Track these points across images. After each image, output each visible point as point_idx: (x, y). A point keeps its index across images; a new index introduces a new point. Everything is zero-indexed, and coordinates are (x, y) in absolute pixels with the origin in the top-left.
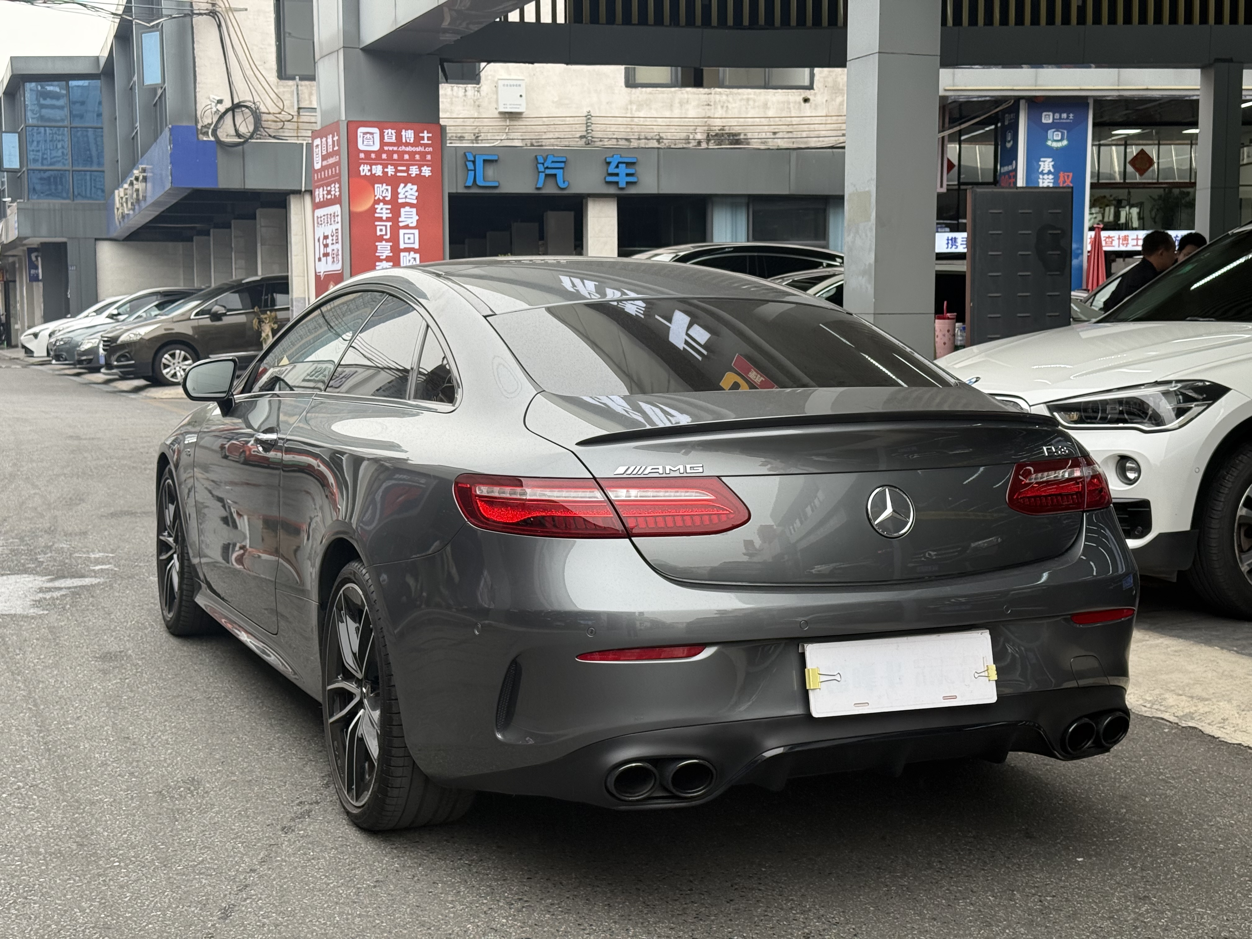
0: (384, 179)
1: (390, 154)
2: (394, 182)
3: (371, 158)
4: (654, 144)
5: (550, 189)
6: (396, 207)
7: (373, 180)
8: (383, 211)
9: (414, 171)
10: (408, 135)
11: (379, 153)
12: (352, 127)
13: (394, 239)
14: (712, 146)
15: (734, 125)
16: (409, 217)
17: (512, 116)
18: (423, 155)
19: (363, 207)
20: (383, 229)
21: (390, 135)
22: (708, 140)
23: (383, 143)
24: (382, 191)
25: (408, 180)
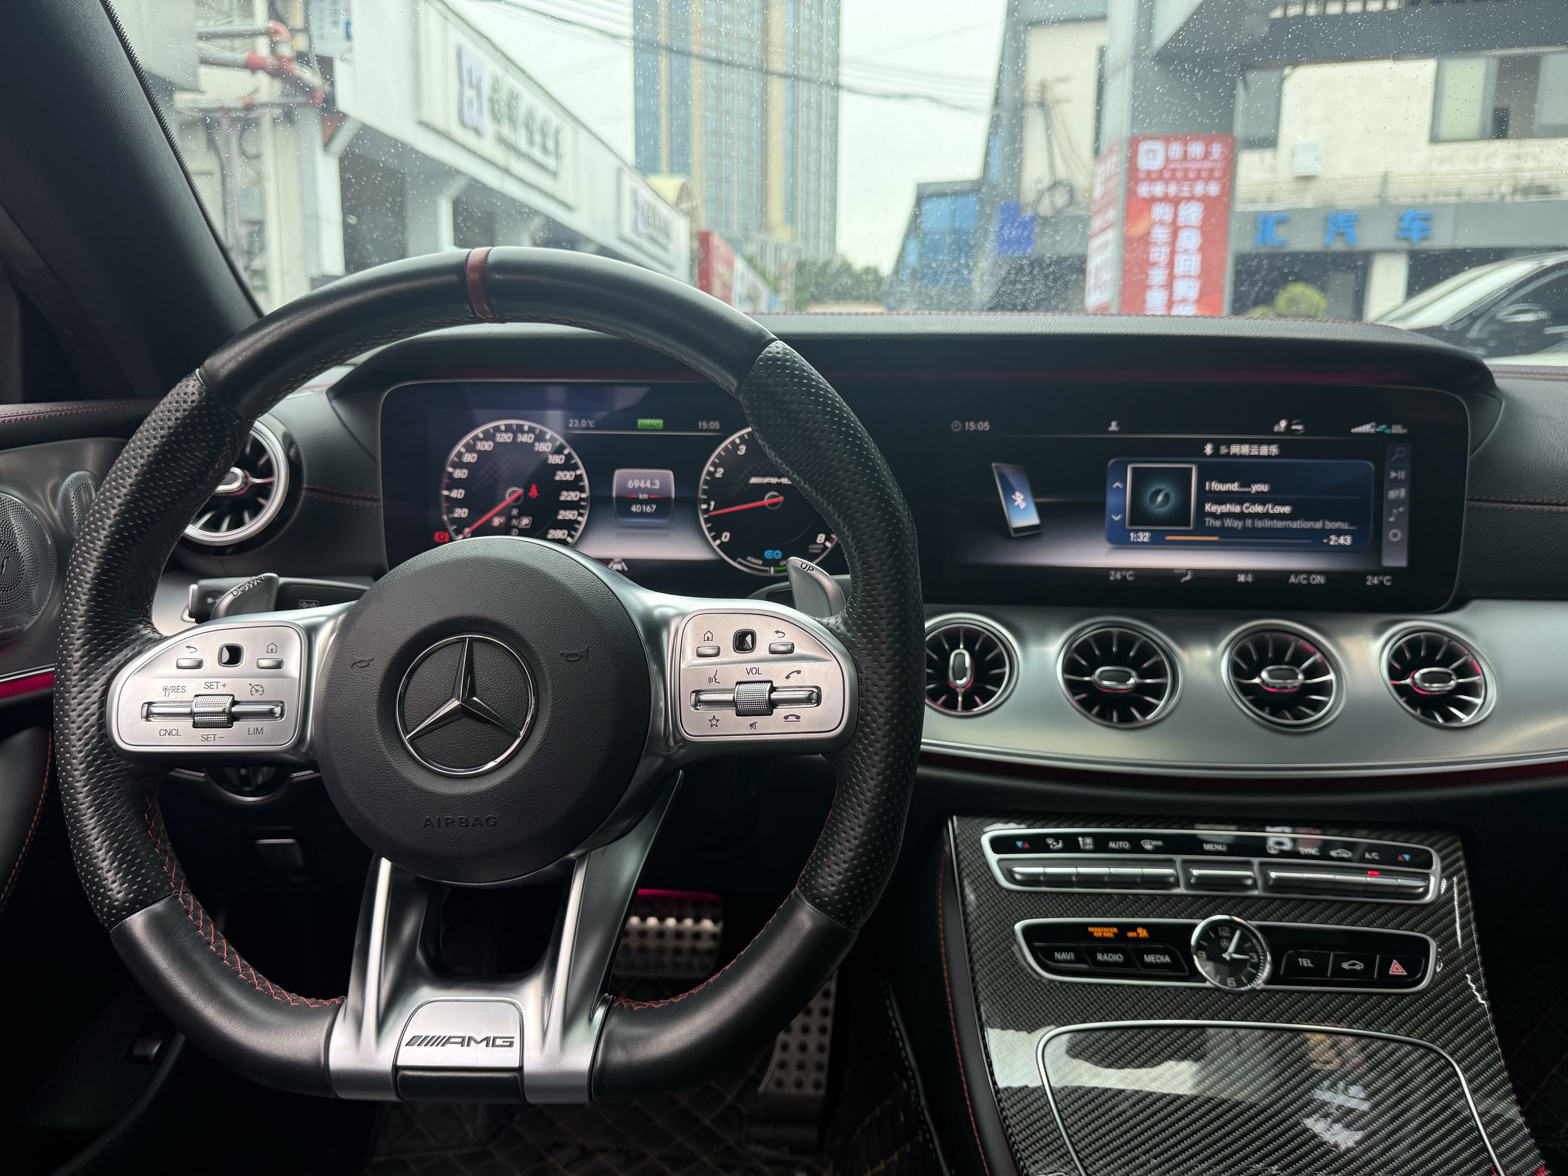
0: (1165, 199)
1: (1174, 171)
2: (1176, 202)
3: (1151, 177)
4: (1453, 199)
5: (1338, 246)
6: (1175, 230)
7: (1152, 200)
8: (1160, 234)
9: (1199, 189)
10: (1196, 149)
11: (1161, 172)
12: (1134, 143)
13: (1171, 264)
14: (1518, 198)
15: (1544, 177)
16: (1190, 240)
17: (1307, 179)
18: (1211, 171)
19: (1139, 229)
20: (1159, 254)
21: (1176, 150)
22: (1515, 192)
23: (1168, 160)
24: (1162, 212)
25: (1191, 198)
